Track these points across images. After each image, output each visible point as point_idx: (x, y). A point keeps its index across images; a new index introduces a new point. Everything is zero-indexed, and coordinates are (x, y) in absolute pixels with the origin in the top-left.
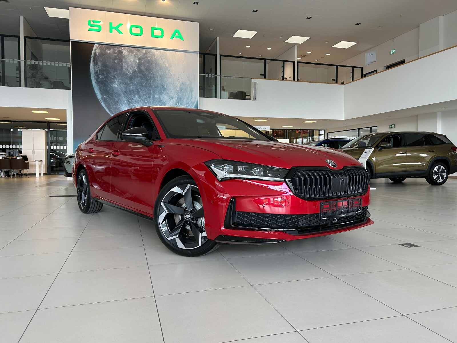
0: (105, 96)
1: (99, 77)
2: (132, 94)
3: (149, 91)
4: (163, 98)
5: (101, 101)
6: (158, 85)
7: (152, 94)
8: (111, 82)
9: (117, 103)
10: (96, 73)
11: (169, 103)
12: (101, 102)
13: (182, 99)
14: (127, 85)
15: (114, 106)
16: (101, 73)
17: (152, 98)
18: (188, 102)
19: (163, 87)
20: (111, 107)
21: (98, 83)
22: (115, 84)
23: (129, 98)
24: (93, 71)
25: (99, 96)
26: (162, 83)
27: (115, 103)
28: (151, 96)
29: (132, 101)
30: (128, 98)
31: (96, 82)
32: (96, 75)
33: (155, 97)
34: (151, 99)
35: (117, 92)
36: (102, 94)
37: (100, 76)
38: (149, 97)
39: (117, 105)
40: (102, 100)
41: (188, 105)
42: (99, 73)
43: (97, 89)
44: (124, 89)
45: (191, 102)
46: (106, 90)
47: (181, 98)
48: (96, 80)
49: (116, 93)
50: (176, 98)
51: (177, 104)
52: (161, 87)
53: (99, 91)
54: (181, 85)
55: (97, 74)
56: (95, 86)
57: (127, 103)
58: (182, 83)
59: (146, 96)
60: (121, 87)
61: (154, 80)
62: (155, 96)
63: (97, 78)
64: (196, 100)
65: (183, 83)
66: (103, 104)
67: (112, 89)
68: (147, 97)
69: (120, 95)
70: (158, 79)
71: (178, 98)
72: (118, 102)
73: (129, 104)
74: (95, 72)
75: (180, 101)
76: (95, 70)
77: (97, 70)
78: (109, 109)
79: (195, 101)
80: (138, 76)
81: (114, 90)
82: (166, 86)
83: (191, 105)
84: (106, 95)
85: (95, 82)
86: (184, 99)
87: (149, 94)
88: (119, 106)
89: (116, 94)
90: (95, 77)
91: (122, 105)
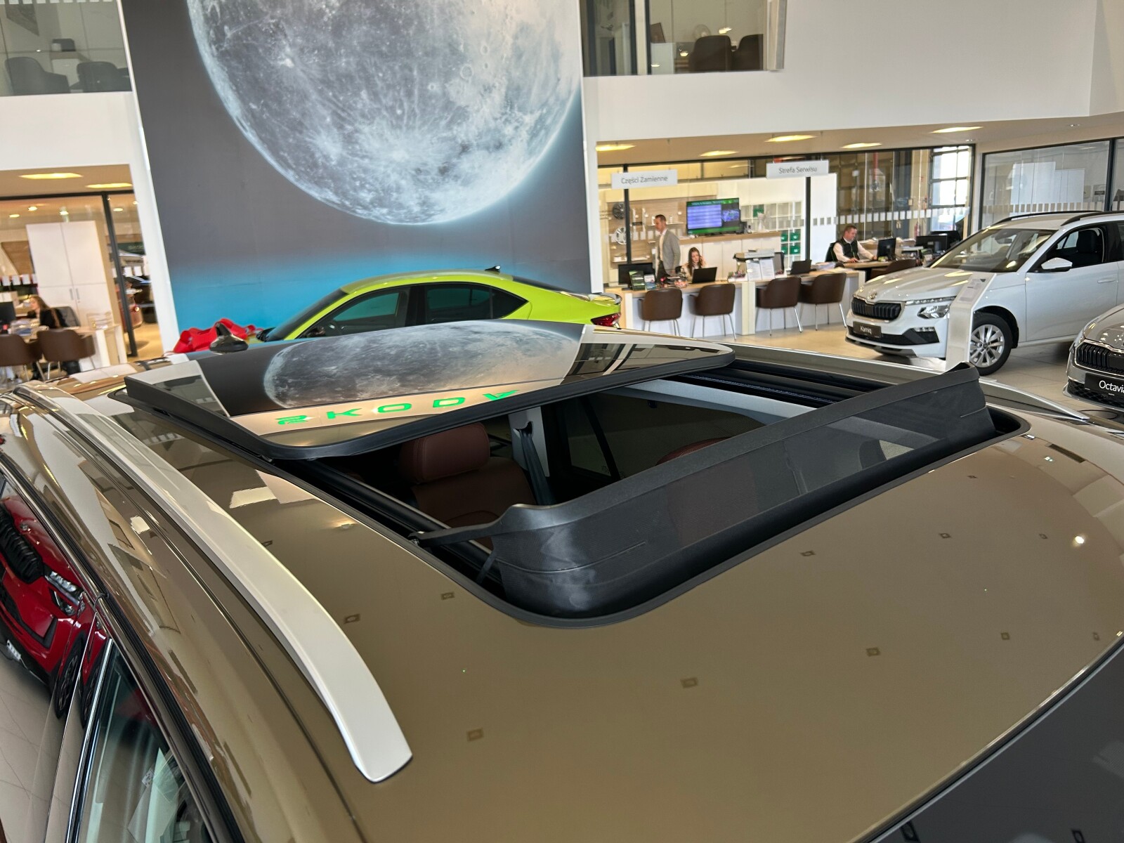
0: (254, 107)
1: (224, 35)
2: (348, 90)
3: (407, 71)
4: (458, 92)
5: (241, 124)
6: (436, 45)
7: (418, 80)
8: (268, 51)
9: (299, 128)
10: (211, 19)
11: (478, 111)
12: (244, 127)
13: (525, 91)
14: (328, 55)
15: (291, 140)
16: (228, 17)
17: (421, 96)
18: (547, 101)
19: (454, 51)
20: (281, 142)
21: (223, 56)
22: (284, 56)
23: (337, 106)
24: (200, 10)
25: (233, 107)
26: (450, 37)
27: (293, 129)
28: (416, 92)
29: (349, 115)
30: (334, 103)
31: (216, 53)
32: (210, 27)
33: (427, 91)
34: (416, 102)
35: (295, 86)
36: (243, 98)
37: (226, 28)
38: (409, 94)
39: (301, 132)
40: (247, 120)
41: (545, 111)
42: (221, 19)
43: (224, 81)
44: (316, 73)
45: (557, 99)
46: (256, 80)
47: (518, 89)
48: (215, 44)
49: (290, 89)
50: (503, 90)
51: (508, 111)
52: (447, 51)
53: (232, 88)
54: (516, 37)
55: (216, 22)
56: (214, 70)
57: (335, 124)
58: (522, 30)
59: (399, 92)
60: (306, 65)
61: (421, 29)
62: (429, 87)
63: (218, 39)
64: (574, 87)
65: (524, 29)
66: (251, 136)
67: (274, 76)
68: (402, 93)
69: (304, 97)
70: (432, 20)
71: (508, 88)
72: (301, 124)
73: (341, 127)
74: (205, 15)
75: (517, 99)
76: (204, 8)
77: (213, 8)
78: (275, 152)
79: (570, 92)
80: (360, 17)
81: (284, 80)
82: (466, 46)
83: (556, 109)
84: (257, 102)
85: (213, 56)
86: (530, 90)
87: (408, 80)
88: (308, 139)
89: (292, 92)
90: (208, 33)
91: (319, 133)
